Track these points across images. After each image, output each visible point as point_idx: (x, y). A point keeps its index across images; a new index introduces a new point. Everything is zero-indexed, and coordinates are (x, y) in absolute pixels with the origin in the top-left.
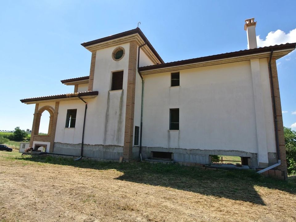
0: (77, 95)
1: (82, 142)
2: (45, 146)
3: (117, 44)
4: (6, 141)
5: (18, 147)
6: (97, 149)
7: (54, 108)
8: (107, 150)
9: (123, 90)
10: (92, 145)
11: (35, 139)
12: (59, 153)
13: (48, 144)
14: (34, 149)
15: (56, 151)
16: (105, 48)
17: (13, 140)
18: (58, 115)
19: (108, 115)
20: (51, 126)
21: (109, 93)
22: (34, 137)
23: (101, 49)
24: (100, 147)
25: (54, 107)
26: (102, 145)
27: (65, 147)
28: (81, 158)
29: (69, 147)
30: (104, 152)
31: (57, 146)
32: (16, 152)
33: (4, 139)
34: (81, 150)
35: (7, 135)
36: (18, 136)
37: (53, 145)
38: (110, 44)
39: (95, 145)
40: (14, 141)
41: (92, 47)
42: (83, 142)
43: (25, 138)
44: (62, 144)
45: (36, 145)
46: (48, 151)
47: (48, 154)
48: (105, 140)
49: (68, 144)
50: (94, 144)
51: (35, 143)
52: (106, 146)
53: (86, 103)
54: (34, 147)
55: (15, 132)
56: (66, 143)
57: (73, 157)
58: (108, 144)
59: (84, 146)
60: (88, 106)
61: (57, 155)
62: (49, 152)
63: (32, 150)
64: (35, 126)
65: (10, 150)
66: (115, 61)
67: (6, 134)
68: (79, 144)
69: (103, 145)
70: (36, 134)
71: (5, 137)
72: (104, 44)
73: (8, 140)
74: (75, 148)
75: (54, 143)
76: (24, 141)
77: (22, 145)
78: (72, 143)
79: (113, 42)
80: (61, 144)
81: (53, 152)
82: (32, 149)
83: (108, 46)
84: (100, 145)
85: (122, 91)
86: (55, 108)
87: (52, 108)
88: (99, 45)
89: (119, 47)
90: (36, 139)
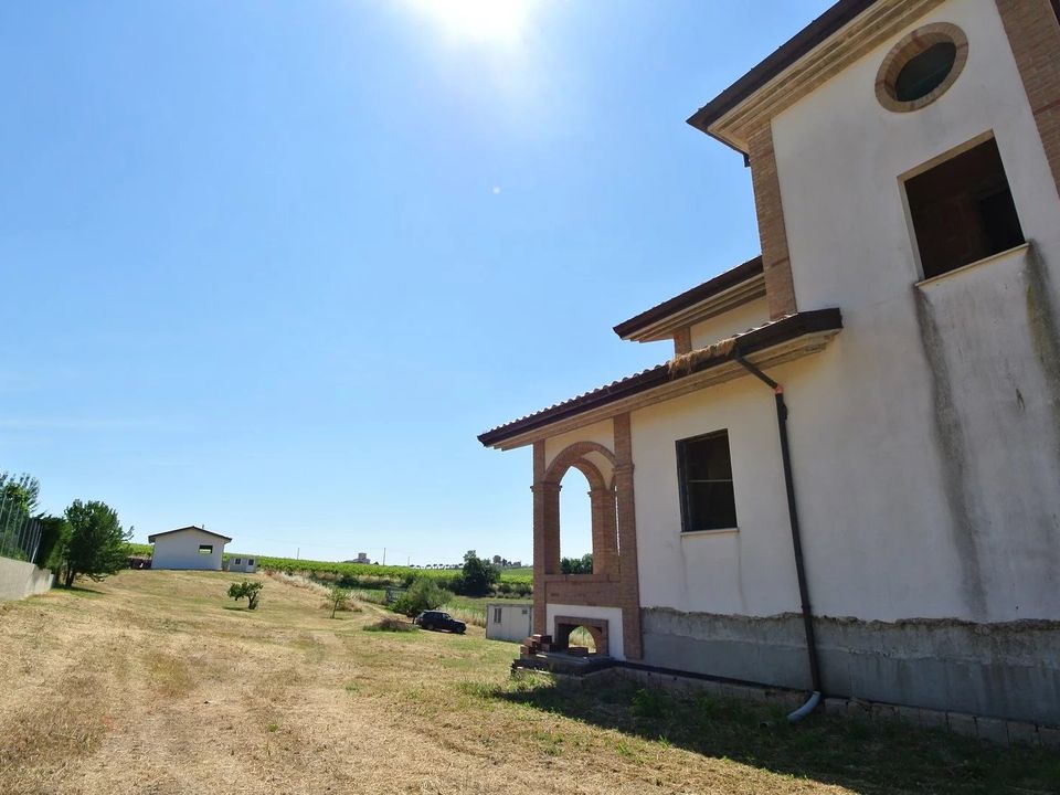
0: (728, 352)
1: (800, 603)
2: (599, 629)
3: (898, 20)
4: (446, 600)
5: (479, 617)
6: (925, 648)
7: (610, 444)
8: (1011, 660)
9: (1032, 248)
10: (880, 626)
11: (553, 595)
12: (675, 666)
13: (614, 616)
14: (553, 640)
15: (656, 654)
16: (822, 80)
17: (463, 595)
18: (637, 475)
19: (957, 425)
20: (601, 533)
21: (919, 297)
22: (546, 583)
23: (798, 97)
24: (939, 633)
25: (607, 439)
26: (955, 623)
27: (699, 634)
28: (821, 702)
29: (724, 634)
30: (985, 669)
31: (657, 625)
32: (477, 634)
33: (440, 591)
34: (806, 654)
35: (444, 579)
36: (477, 579)
37: (638, 620)
38: (848, 48)
39: (902, 624)
40: (464, 597)
41: (743, 113)
42: (806, 605)
43: (495, 586)
44: (681, 615)
45: (560, 621)
46: (617, 649)
47: (619, 669)
48: (975, 587)
49: (716, 618)
50: (891, 619)
51: (555, 610)
52: (996, 628)
53: (773, 385)
54: (551, 630)
55: (466, 568)
56: (707, 614)
57: (762, 692)
58: (1011, 616)
59: (820, 630)
60: (790, 402)
61: (672, 677)
62: (623, 658)
63: (547, 646)
64: (545, 536)
65: (458, 628)
66: (912, 109)
67: (443, 575)
68: (784, 618)
69: (972, 625)
70: (552, 573)
71: (442, 584)
72: (812, 62)
73: (452, 595)
74: (761, 642)
75: (642, 611)
76: (493, 594)
77: (492, 611)
78: (741, 612)
79: (866, 24)
80: (675, 619)
81: (642, 656)
82: (546, 639)
83: (838, 62)
84: (940, 621)
85: (1025, 251)
86: (615, 445)
87: (603, 449)
88: (782, 83)
89: (914, 32)
90: (557, 595)
